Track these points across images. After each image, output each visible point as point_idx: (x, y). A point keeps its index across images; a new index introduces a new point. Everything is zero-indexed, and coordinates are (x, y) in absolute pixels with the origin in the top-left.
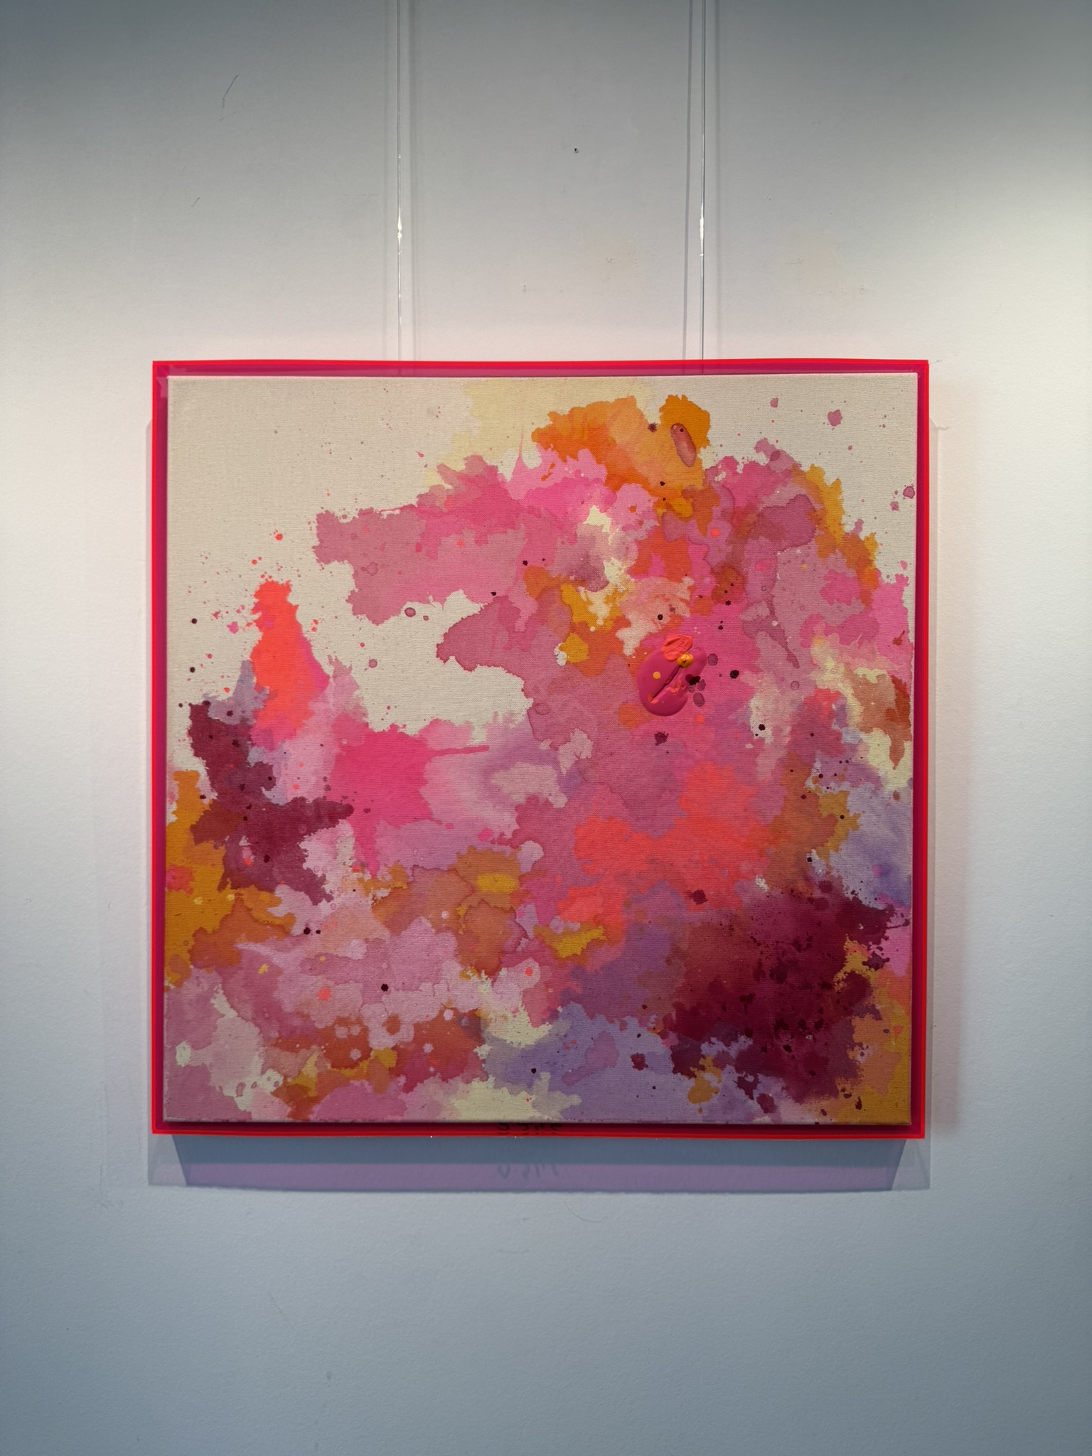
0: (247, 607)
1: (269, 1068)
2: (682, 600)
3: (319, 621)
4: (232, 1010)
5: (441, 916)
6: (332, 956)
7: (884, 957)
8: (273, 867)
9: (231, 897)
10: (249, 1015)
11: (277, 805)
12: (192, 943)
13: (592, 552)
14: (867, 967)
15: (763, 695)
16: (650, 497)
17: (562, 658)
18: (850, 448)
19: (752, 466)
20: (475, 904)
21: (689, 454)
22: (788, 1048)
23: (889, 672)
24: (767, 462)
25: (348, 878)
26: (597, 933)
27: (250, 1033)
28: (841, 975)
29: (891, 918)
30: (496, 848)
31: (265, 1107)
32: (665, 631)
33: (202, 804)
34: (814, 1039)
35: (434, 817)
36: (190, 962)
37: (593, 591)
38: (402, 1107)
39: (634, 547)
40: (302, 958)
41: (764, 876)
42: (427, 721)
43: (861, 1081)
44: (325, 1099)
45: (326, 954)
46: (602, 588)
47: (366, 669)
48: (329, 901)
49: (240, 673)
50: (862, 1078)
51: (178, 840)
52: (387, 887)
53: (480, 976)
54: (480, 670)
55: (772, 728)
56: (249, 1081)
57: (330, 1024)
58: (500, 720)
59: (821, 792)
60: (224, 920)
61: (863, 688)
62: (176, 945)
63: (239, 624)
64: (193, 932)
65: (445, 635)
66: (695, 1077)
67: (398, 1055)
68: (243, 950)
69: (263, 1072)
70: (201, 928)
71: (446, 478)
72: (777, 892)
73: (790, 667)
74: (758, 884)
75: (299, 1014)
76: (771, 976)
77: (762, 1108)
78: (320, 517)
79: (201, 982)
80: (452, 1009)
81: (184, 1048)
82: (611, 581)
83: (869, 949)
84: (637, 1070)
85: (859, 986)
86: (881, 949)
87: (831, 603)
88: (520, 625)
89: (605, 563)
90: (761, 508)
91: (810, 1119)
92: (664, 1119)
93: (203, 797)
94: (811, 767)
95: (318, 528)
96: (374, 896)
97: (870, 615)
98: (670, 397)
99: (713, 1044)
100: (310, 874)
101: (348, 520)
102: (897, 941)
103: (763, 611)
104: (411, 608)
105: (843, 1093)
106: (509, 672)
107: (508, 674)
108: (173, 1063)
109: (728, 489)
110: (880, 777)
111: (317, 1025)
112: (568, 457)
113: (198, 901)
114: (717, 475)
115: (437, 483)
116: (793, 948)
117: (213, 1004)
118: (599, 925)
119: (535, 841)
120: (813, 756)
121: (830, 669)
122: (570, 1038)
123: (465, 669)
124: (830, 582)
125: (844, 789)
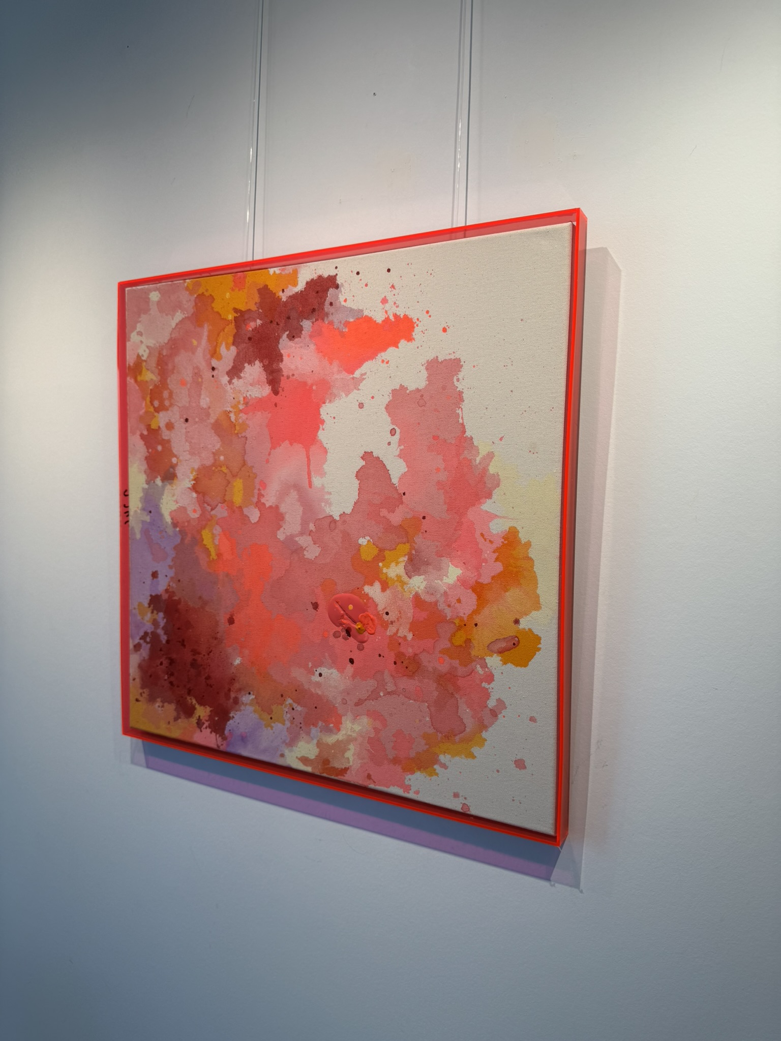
0: (398, 309)
1: (150, 350)
2: (398, 630)
3: (388, 365)
4: (175, 324)
5: (221, 455)
6: (202, 386)
7: (202, 729)
8: (246, 343)
9: (230, 317)
10: (173, 336)
11: (279, 343)
12: (207, 294)
13: (430, 568)
14: (198, 718)
15: (339, 679)
16: (467, 615)
18: (498, 771)
19: (487, 695)
20: (227, 477)
21: (497, 647)
22: (161, 664)
23: (351, 766)
24: (489, 706)
25: (240, 394)
26: (213, 554)
27: (164, 338)
28: (194, 701)
29: (221, 737)
30: (256, 491)
31: (133, 350)
32: (379, 616)
33: (279, 292)
34: (165, 680)
35: (273, 450)
36: (197, 294)
37: (405, 566)
38: (134, 434)
39: (433, 599)
40: (200, 367)
41: (242, 663)
42: (326, 445)
44: (136, 386)
45: (202, 382)
46: (407, 574)
47: (358, 401)
48: (228, 382)
49: (356, 309)
50: (149, 704)
51: (260, 278)
52: (236, 420)
53: (193, 480)
54: (357, 482)
55: (320, 681)
56: (143, 339)
57: (170, 387)
58: (327, 497)
59: (284, 708)
60: (218, 313)
62: (205, 285)
63: (386, 305)
64: (213, 294)
65: (377, 458)
66: (149, 607)
67: (156, 430)
68: (204, 328)
69: (148, 347)
70: (214, 300)
71: (484, 458)
72: (233, 670)
73: (355, 700)
74: (237, 659)
75: (174, 367)
76: (194, 660)
77: (135, 645)
79: (188, 303)
80: (177, 462)
81: (158, 296)
82: (411, 580)
83: (207, 721)
84: (151, 573)
85: (189, 712)
86: (206, 728)
87: (393, 736)
88: (384, 512)
89: (422, 577)
90: (457, 696)
92: (131, 587)
93: (283, 291)
94: (299, 704)
95: (450, 360)
96: (231, 412)
97: (386, 762)
98: (540, 638)
99: (163, 620)
100: (242, 369)
101: (456, 383)
102: (210, 738)
104: (395, 432)
105: (142, 692)
106: (355, 503)
107: (354, 503)
108: (150, 291)
109: (471, 673)
110: (292, 747)
111: (169, 378)
112: (497, 554)
113: (228, 295)
114: (481, 667)
115: (480, 451)
116: (206, 675)
117: (178, 312)
118: (218, 556)
119: (260, 517)
120: (304, 706)
121: (354, 727)
122: (165, 535)
123: (357, 472)
124: (407, 737)
125: (286, 723)
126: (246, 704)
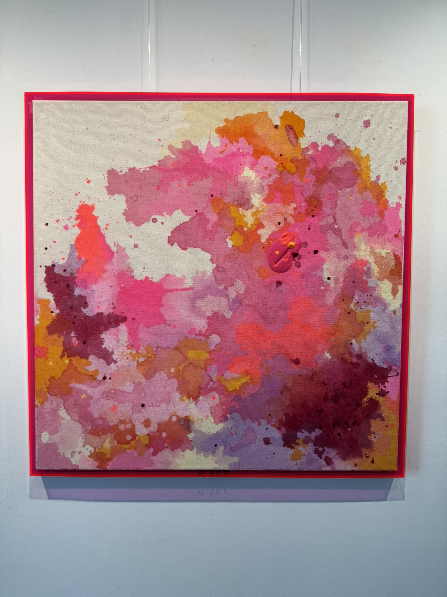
0: (73, 217)
1: (87, 444)
2: (290, 215)
3: (109, 225)
4: (68, 416)
5: (170, 371)
6: (117, 390)
7: (386, 391)
8: (87, 346)
10: (77, 419)
11: (89, 316)
12: (48, 383)
13: (246, 190)
14: (378, 395)
15: (330, 262)
16: (275, 162)
17: (230, 244)
18: (374, 139)
19: (326, 147)
20: (187, 365)
21: (294, 141)
22: (339, 435)
23: (392, 251)
24: (333, 145)
25: (125, 352)
26: (247, 379)
27: (77, 427)
28: (365, 400)
29: (390, 372)
30: (198, 338)
31: (85, 463)
32: (282, 230)
33: (52, 316)
34: (352, 430)
35: (167, 322)
36: (47, 393)
37: (245, 210)
38: (152, 463)
39: (266, 188)
40: (102, 391)
41: (329, 351)
42: (163, 275)
43: (374, 450)
44: (114, 459)
45: (114, 389)
46: (251, 208)
47: (133, 249)
48: (115, 364)
49: (70, 251)
50: (375, 449)
51: (41, 333)
52: (144, 357)
53: (189, 400)
54: (189, 249)
55: (334, 279)
56: (77, 450)
57: (116, 423)
58: (200, 275)
59: (357, 310)
60: (63, 373)
61: (379, 259)
62: (40, 385)
63: (69, 226)
64: (48, 378)
65: (172, 232)
66: (294, 448)
67: (150, 438)
68: (73, 387)
69: (84, 446)
70: (53, 377)
71: (172, 152)
72: (335, 360)
73: (343, 248)
74: (326, 355)
75: (101, 418)
76: (332, 400)
77: (326, 463)
78: (109, 172)
79: (53, 403)
81: (45, 434)
82: (255, 205)
83: (379, 387)
84: (266, 445)
85: (374, 405)
86: (385, 387)
87: (364, 216)
88: (209, 227)
89: (252, 196)
90: (330, 169)
91: (349, 468)
92: (279, 468)
93: (52, 312)
94: (353, 298)
95: (108, 177)
96: (138, 361)
97: (383, 223)
98: (285, 112)
99: (303, 433)
100: (106, 350)
101: (123, 173)
102: (392, 384)
103: (330, 220)
104: (155, 218)
105: (365, 456)
106: (204, 250)
107: (204, 252)
108: (40, 442)
109: (314, 158)
110: (386, 303)
111: (110, 423)
112: (234, 142)
113: (51, 363)
114: (308, 151)
115: (167, 155)
116: (343, 387)
117: (59, 413)
118: (248, 375)
119: (216, 334)
120: (354, 292)
121: (363, 249)
122: (234, 430)
123: (182, 249)
124: (364, 206)
125: (369, 309)
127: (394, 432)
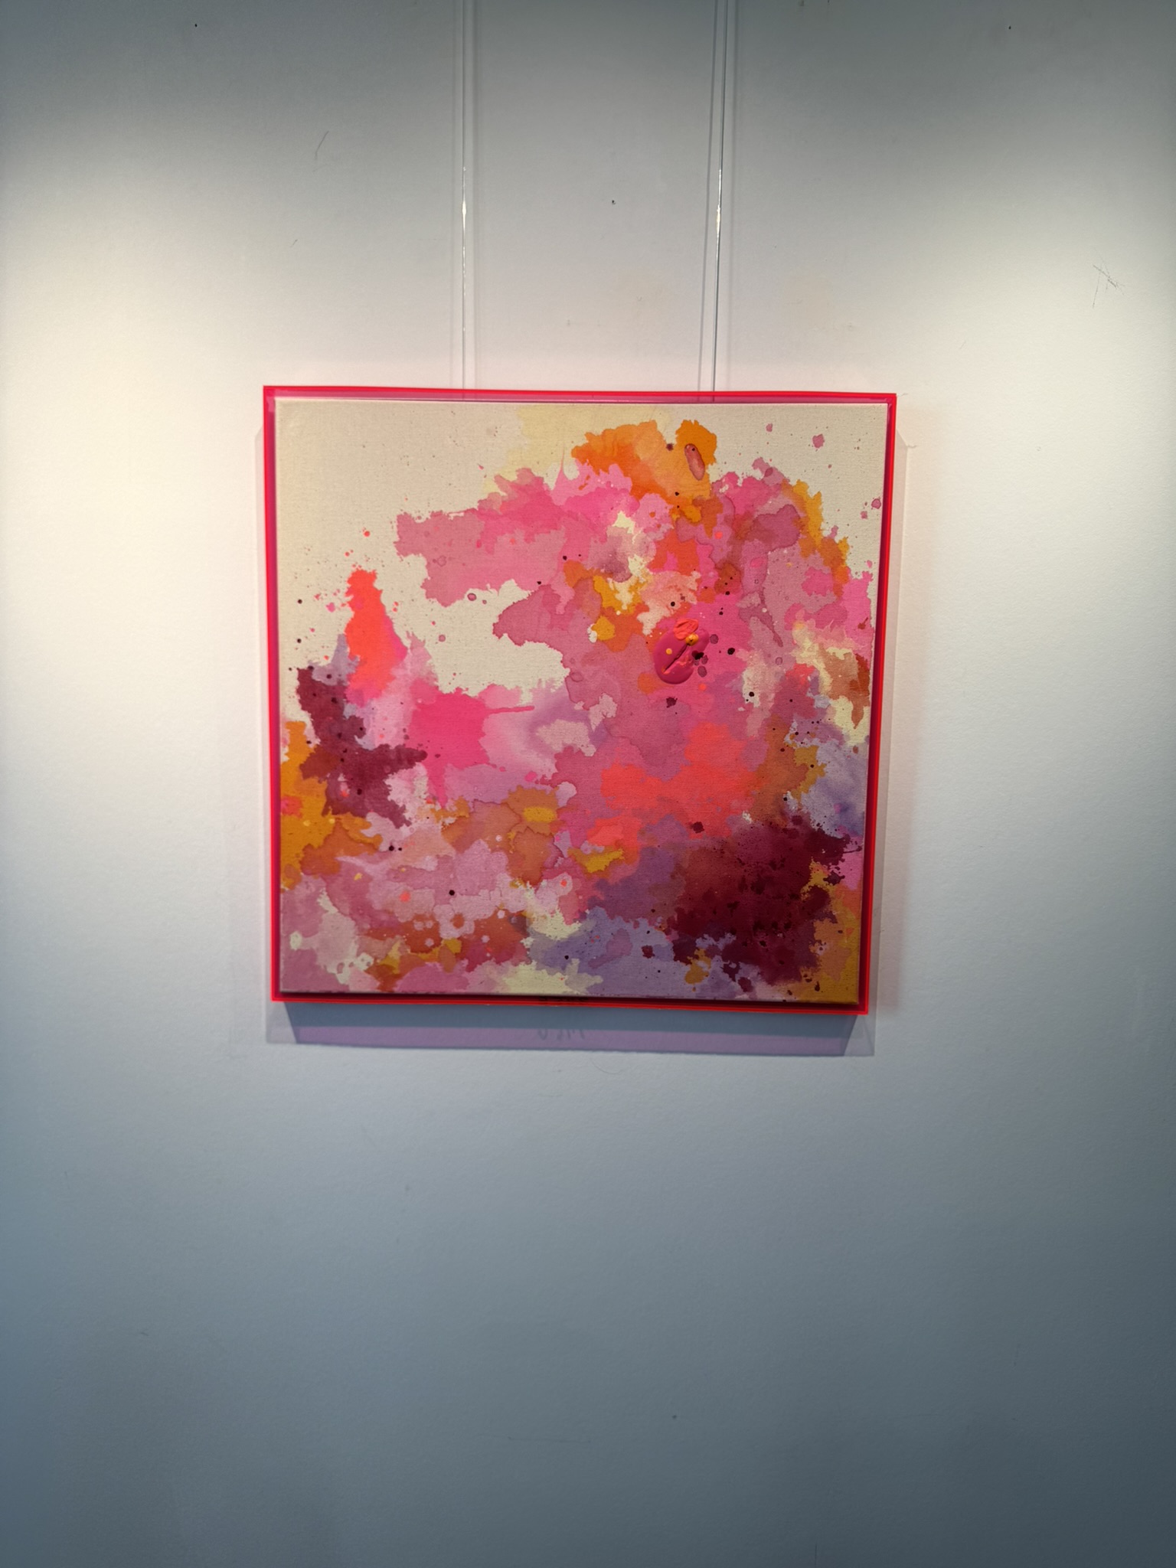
0: (342, 590)
1: (362, 951)
2: (690, 590)
3: (399, 603)
4: (334, 908)
5: (495, 839)
6: (411, 867)
7: (840, 875)
8: (364, 798)
9: (332, 821)
10: (347, 911)
11: (367, 750)
12: (302, 855)
13: (619, 550)
14: (827, 882)
15: (753, 668)
16: (667, 505)
18: (830, 466)
19: (750, 480)
20: (522, 831)
21: (697, 468)
22: (763, 943)
23: (854, 651)
24: (762, 477)
25: (423, 808)
26: (617, 854)
27: (348, 925)
28: (806, 888)
29: (847, 845)
30: (539, 787)
31: (360, 981)
32: (677, 615)
33: (309, 748)
34: (784, 936)
35: (490, 762)
36: (300, 870)
37: (619, 582)
38: (466, 983)
39: (653, 546)
40: (387, 869)
41: (750, 811)
42: (485, 685)
43: (820, 970)
44: (406, 976)
45: (406, 867)
46: (627, 579)
47: (436, 643)
48: (408, 826)
49: (337, 644)
50: (821, 968)
51: (290, 776)
52: (454, 816)
54: (528, 645)
55: (759, 695)
56: (347, 961)
57: (409, 919)
58: (544, 685)
59: (796, 746)
60: (326, 839)
61: (833, 664)
62: (288, 858)
63: (336, 605)
64: (302, 847)
65: (500, 616)
66: (691, 963)
67: (463, 944)
68: (342, 862)
69: (358, 955)
70: (309, 845)
71: (501, 487)
72: (759, 824)
73: (775, 646)
74: (744, 818)
75: (386, 911)
76: (752, 888)
77: (742, 988)
78: (399, 517)
79: (310, 886)
81: (296, 936)
82: (634, 573)
83: (829, 869)
84: (645, 958)
85: (820, 897)
86: (838, 869)
87: (810, 594)
88: (560, 609)
89: (629, 559)
90: (756, 516)
91: (779, 997)
92: (667, 995)
93: (309, 742)
94: (789, 726)
95: (398, 526)
96: (444, 823)
97: (841, 605)
98: (685, 421)
99: (706, 939)
100: (393, 804)
101: (422, 521)
102: (850, 864)
103: (755, 600)
104: (472, 594)
105: (805, 978)
106: (551, 647)
107: (550, 649)
108: (288, 947)
109: (730, 499)
110: (843, 735)
111: (399, 920)
112: (601, 471)
113: (306, 823)
114: (721, 487)
115: (494, 491)
116: (770, 867)
117: (319, 903)
118: (619, 847)
119: (570, 782)
120: (791, 717)
121: (807, 648)
122: (595, 933)
123: (516, 644)
124: (809, 577)
125: (814, 744)
126: (799, 804)
127: (853, 941)
